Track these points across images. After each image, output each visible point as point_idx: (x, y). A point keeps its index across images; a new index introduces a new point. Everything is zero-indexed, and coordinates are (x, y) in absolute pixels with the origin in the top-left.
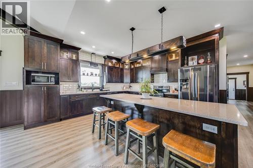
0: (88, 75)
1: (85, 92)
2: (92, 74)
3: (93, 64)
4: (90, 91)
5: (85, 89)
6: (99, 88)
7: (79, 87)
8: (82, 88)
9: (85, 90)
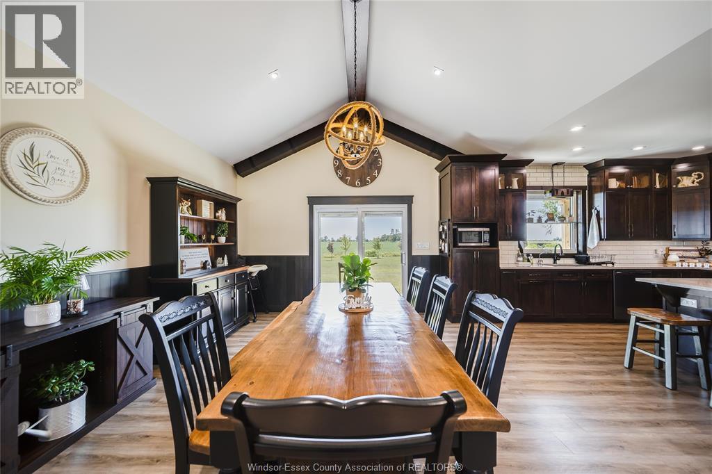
0: (540, 220)
1: (535, 264)
2: (551, 218)
4: (547, 264)
5: (535, 256)
6: (572, 257)
7: (521, 250)
8: (528, 255)
9: (535, 261)
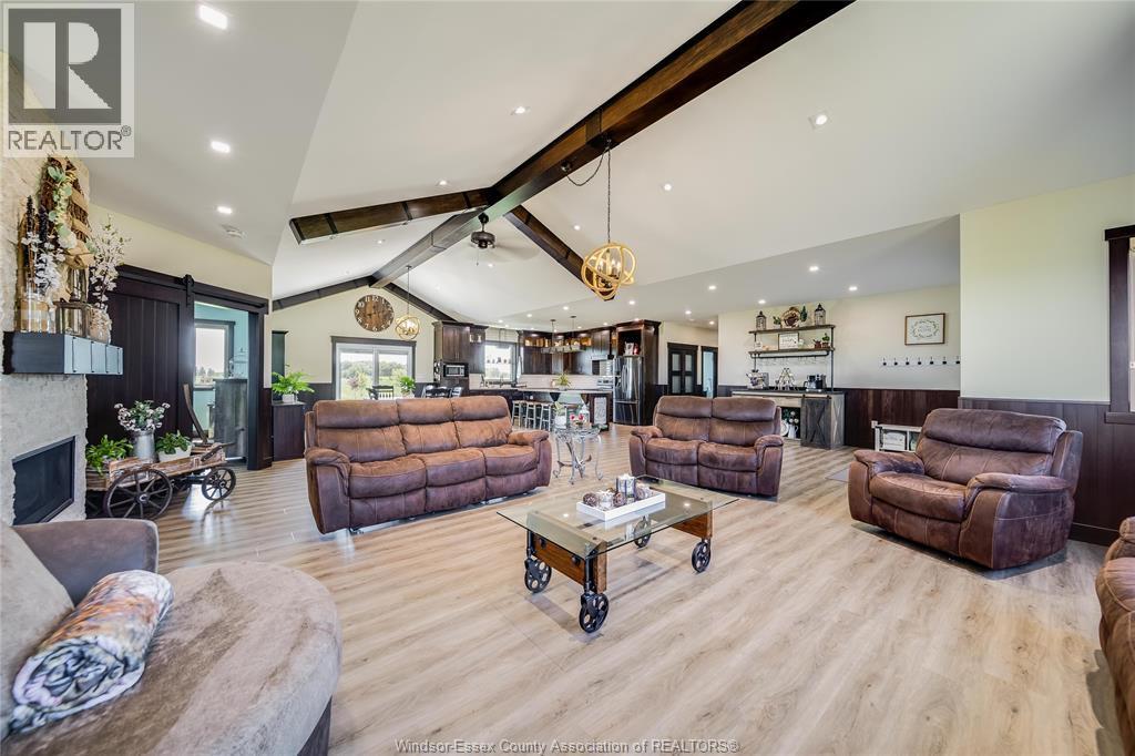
3: (502, 344)
5: (490, 382)
6: (509, 383)
7: (482, 379)
8: (486, 382)
9: (491, 385)
